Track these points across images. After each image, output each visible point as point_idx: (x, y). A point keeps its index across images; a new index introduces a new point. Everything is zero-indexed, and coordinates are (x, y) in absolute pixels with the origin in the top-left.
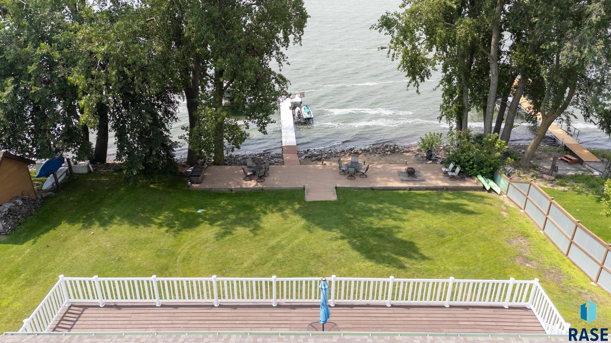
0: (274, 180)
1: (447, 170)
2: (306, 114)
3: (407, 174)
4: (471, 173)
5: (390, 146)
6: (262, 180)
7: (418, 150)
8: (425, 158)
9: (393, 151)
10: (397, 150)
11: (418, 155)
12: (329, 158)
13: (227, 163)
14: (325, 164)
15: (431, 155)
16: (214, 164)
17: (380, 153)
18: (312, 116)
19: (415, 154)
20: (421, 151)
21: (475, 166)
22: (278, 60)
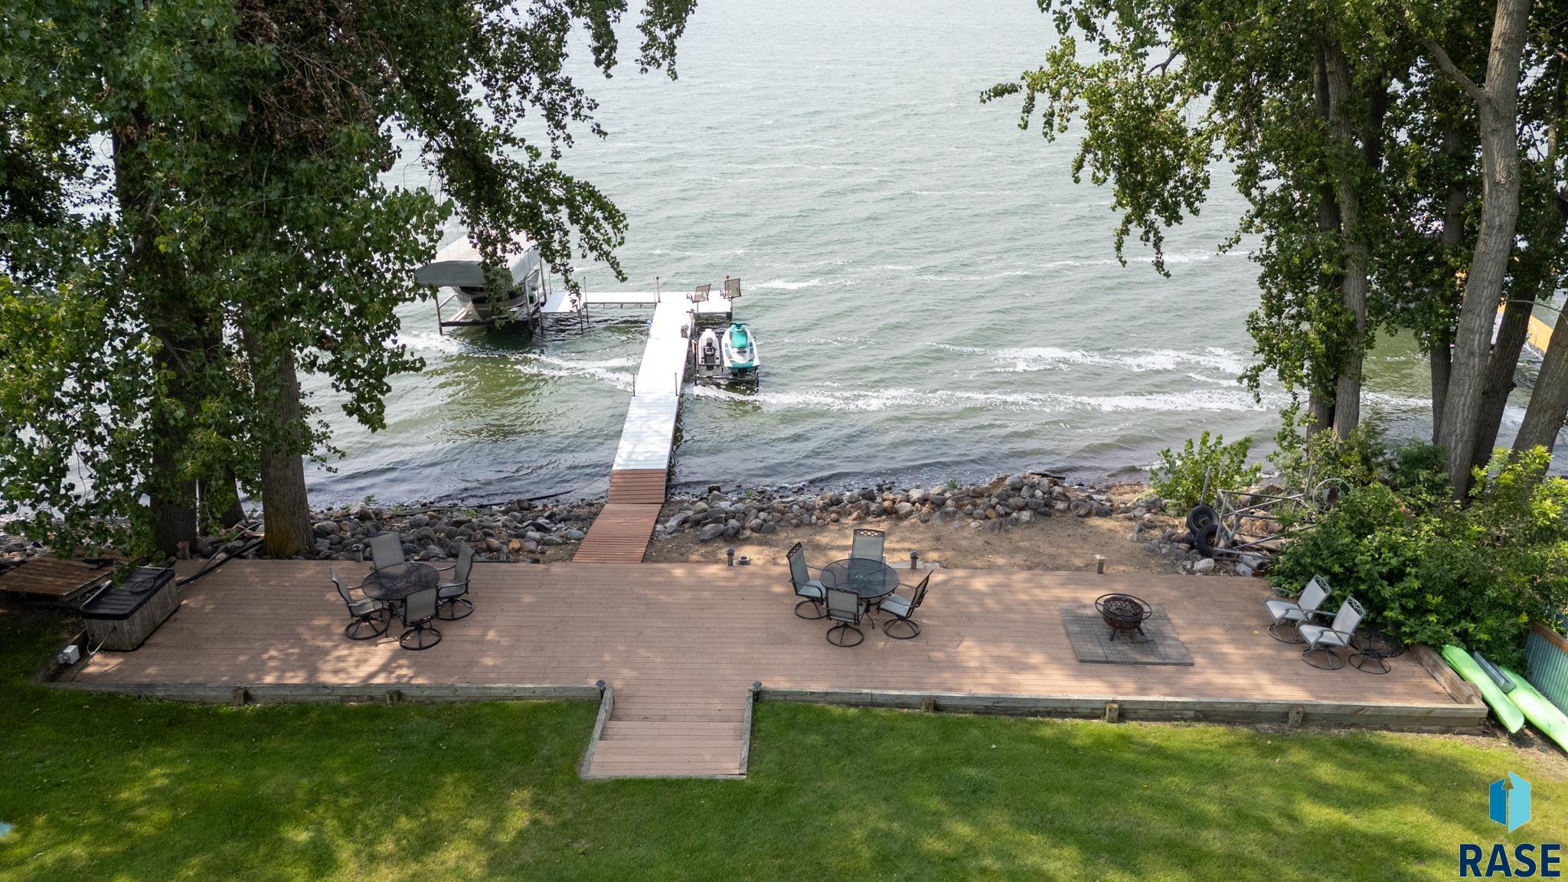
0: (480, 641)
1: (1293, 614)
2: (734, 352)
3: (1104, 629)
4: (1412, 635)
5: (1033, 486)
6: (429, 639)
7: (1151, 506)
8: (1184, 546)
9: (1044, 510)
10: (1061, 505)
11: (1150, 526)
12: (773, 531)
13: (323, 545)
14: (744, 562)
15: (1212, 533)
16: (264, 551)
17: (987, 517)
18: (756, 363)
19: (1136, 525)
20: (1163, 509)
21: (1434, 600)
22: (552, 113)
